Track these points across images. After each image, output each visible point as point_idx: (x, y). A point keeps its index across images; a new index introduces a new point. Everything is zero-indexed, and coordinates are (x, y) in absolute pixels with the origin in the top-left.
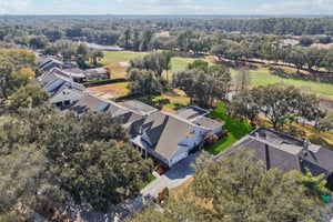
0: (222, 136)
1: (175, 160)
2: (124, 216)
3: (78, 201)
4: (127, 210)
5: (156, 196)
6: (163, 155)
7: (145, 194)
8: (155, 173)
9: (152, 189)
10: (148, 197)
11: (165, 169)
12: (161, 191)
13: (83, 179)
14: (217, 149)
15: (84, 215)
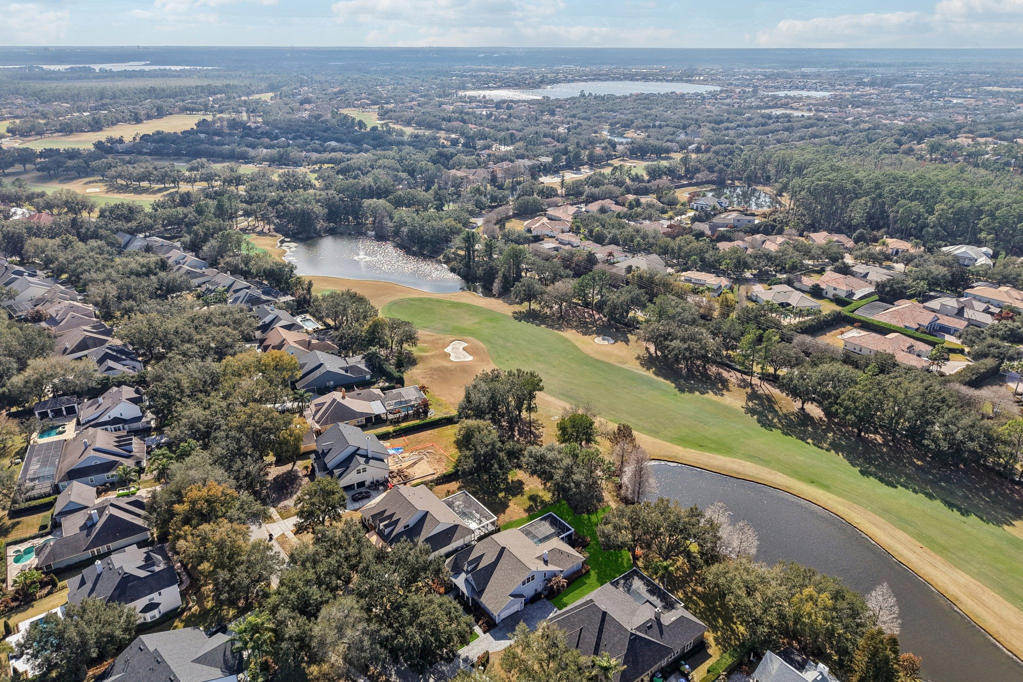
0: (576, 579)
1: (504, 615)
2: (440, 679)
3: (396, 661)
4: (443, 672)
5: (475, 660)
6: (490, 608)
7: (463, 656)
8: (477, 629)
9: (471, 651)
10: (466, 660)
11: (491, 626)
12: (480, 654)
13: (402, 640)
14: (565, 599)
15: (398, 673)
